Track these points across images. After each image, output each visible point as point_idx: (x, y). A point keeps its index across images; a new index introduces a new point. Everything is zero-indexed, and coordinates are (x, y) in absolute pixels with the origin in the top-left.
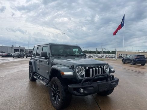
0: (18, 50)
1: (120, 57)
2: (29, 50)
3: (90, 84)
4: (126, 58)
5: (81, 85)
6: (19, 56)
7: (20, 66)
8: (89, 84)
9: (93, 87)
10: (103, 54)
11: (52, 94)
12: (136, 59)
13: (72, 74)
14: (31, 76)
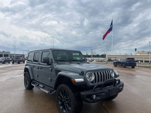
0: (2, 55)
1: (110, 60)
2: (16, 54)
3: (102, 90)
4: (117, 61)
5: (93, 92)
6: (4, 62)
7: (8, 73)
8: (100, 90)
9: (104, 92)
10: (93, 58)
11: (60, 103)
12: (127, 62)
13: (83, 81)
14: (27, 84)
